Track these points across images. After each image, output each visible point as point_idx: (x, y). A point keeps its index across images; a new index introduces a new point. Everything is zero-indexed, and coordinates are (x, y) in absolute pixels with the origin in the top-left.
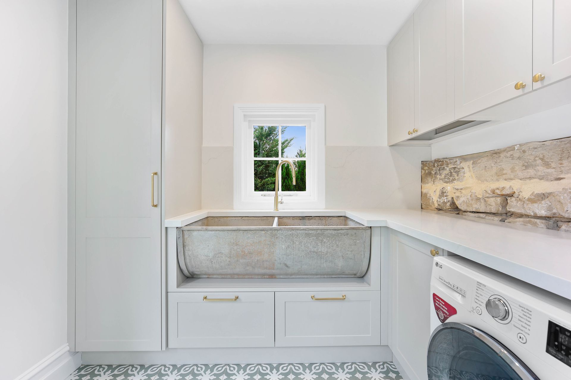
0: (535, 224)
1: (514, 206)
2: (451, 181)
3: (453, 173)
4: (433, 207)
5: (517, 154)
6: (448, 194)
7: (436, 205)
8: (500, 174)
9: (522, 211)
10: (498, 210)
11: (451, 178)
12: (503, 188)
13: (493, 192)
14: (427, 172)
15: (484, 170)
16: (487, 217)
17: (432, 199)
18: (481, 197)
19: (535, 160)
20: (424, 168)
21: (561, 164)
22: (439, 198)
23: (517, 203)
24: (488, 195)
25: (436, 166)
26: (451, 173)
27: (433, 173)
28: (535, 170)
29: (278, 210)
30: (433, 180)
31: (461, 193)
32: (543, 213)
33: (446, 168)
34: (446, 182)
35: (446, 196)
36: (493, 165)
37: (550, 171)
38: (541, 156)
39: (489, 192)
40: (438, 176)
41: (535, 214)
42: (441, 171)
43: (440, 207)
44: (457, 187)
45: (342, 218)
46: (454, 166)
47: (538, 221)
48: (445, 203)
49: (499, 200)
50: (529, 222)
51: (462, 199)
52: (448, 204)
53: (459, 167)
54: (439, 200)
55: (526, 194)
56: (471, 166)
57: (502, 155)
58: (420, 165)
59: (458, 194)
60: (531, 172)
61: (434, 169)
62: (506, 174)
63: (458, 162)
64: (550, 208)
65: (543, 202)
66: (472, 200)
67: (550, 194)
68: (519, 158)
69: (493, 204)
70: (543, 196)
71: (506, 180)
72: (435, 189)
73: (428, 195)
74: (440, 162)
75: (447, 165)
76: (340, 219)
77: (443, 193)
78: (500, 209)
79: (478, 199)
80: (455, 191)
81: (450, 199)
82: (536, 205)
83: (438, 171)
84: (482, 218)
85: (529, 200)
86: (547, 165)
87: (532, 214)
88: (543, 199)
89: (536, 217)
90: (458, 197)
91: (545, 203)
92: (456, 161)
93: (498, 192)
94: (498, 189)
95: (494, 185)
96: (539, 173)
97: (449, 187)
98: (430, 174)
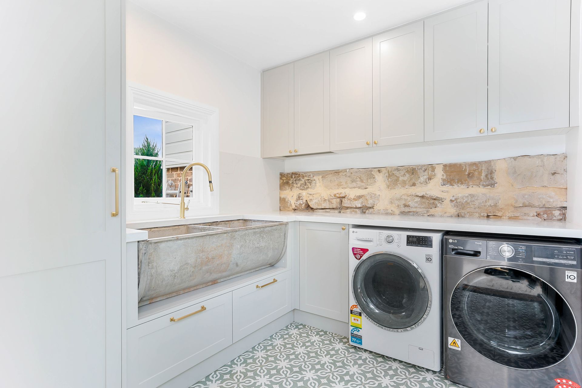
0: (356, 212)
1: (346, 203)
2: (306, 189)
3: (307, 183)
4: (291, 208)
5: (348, 174)
6: (303, 198)
7: (294, 207)
8: (339, 185)
9: (350, 206)
10: (337, 206)
11: (306, 187)
12: (341, 193)
13: (335, 195)
14: (285, 181)
15: (330, 183)
16: (331, 211)
17: (290, 202)
18: (327, 199)
19: (357, 178)
20: (283, 178)
21: (368, 181)
22: (296, 201)
23: (348, 201)
24: (331, 198)
25: (293, 178)
26: (305, 183)
27: (291, 182)
28: (356, 183)
29: (185, 218)
30: (290, 187)
31: (313, 197)
32: (359, 205)
33: (301, 179)
34: (302, 190)
35: (302, 199)
36: (336, 180)
37: (363, 184)
38: (359, 177)
39: (333, 195)
40: (295, 185)
41: (356, 206)
42: (297, 182)
43: (296, 208)
44: (310, 193)
45: (241, 221)
46: (308, 179)
47: (357, 210)
48: (301, 204)
49: (338, 200)
50: (353, 211)
51: (314, 201)
52: (304, 205)
53: (312, 179)
54: (296, 202)
55: (352, 196)
56: (321, 179)
57: (340, 174)
58: (279, 176)
59: (311, 197)
60: (354, 184)
61: (292, 179)
62: (343, 185)
63: (312, 176)
64: (362, 203)
65: (360, 200)
66: (321, 201)
67: (363, 196)
68: (349, 177)
69: (335, 203)
70: (360, 197)
71: (343, 188)
72: (292, 195)
73: (287, 199)
74: (297, 174)
75: (303, 177)
76: (239, 222)
77: (299, 198)
78: (338, 205)
79: (325, 200)
80: (308, 195)
81: (305, 201)
82: (357, 202)
83: (294, 181)
84: (328, 212)
85: (354, 199)
86: (362, 181)
87: (355, 207)
88: (359, 198)
89: (356, 208)
90: (311, 200)
91: (361, 200)
92: (310, 175)
93: (338, 195)
94: (338, 194)
95: (336, 192)
96: (358, 185)
97: (304, 193)
98: (287, 183)
